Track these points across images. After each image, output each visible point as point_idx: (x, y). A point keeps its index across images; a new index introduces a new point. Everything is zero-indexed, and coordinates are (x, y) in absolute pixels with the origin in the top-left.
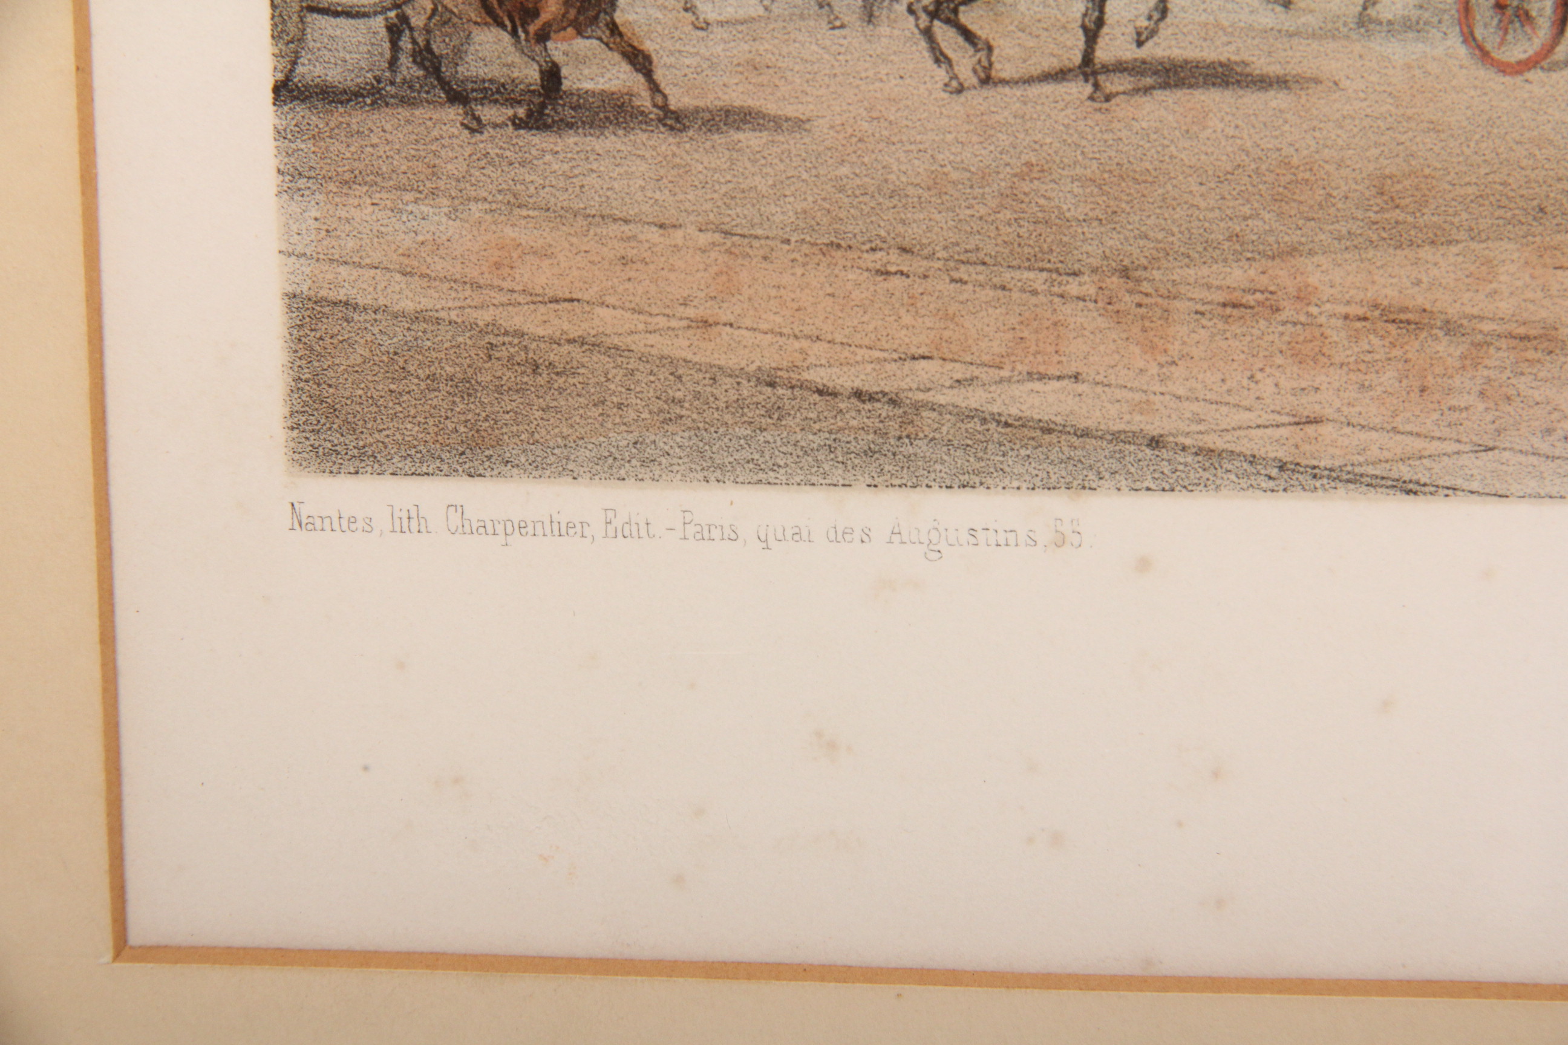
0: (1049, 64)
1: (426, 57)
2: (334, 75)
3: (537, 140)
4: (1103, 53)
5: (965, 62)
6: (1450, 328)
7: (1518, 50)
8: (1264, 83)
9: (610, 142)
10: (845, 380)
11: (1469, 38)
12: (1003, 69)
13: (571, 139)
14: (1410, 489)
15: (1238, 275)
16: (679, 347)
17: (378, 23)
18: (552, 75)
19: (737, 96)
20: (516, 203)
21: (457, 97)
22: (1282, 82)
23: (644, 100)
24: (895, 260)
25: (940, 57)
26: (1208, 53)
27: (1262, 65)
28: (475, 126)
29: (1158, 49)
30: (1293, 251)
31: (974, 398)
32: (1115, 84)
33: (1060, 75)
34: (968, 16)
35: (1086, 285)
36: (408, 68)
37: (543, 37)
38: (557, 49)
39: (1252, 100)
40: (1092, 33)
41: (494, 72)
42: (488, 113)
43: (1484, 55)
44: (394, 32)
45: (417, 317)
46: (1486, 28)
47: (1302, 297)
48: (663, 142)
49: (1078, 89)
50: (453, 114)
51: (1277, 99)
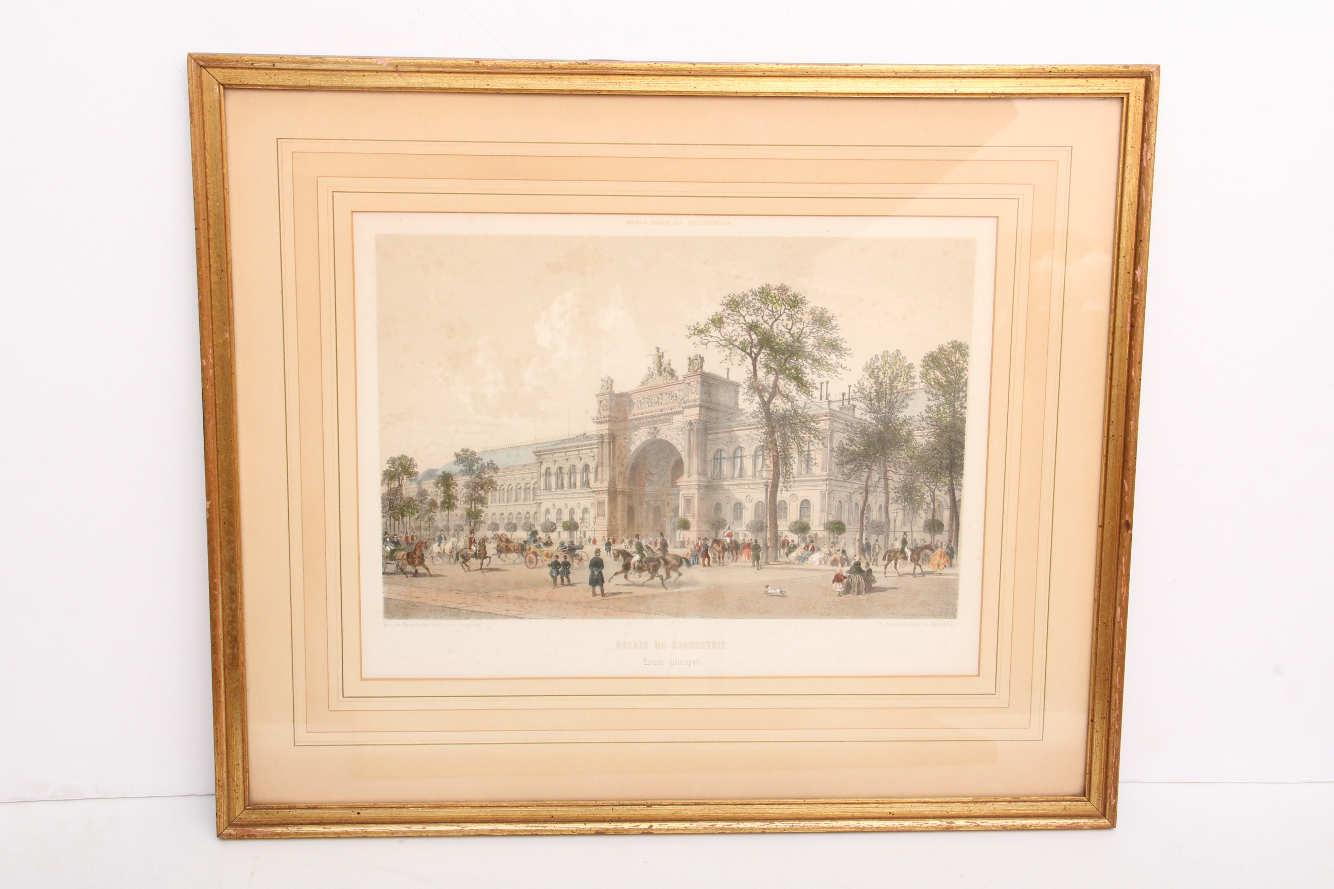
0: (476, 568)
1: (401, 569)
2: (390, 571)
3: (414, 578)
4: (483, 567)
5: (466, 569)
6: (525, 599)
7: (532, 566)
8: (502, 570)
9: (424, 579)
10: (452, 606)
11: (526, 565)
12: (471, 569)
13: (419, 578)
14: (520, 618)
15: (499, 593)
16: (432, 603)
17: (395, 565)
18: (416, 571)
19: (439, 573)
20: (412, 586)
21: (405, 574)
22: (504, 570)
23: (428, 574)
24: (458, 592)
25: (463, 568)
26: (495, 567)
27: (502, 568)
28: (407, 577)
29: (489, 567)
30: (506, 590)
31: (467, 608)
32: (484, 571)
33: (478, 570)
34: (467, 563)
35: (481, 595)
36: (399, 570)
37: (415, 566)
38: (417, 568)
39: (500, 572)
40: (482, 565)
41: (409, 570)
42: (409, 575)
43: (528, 567)
44: (397, 566)
45: (400, 600)
46: (528, 563)
47: (507, 595)
48: (430, 579)
49: (480, 572)
50: (404, 576)
51: (503, 572)
